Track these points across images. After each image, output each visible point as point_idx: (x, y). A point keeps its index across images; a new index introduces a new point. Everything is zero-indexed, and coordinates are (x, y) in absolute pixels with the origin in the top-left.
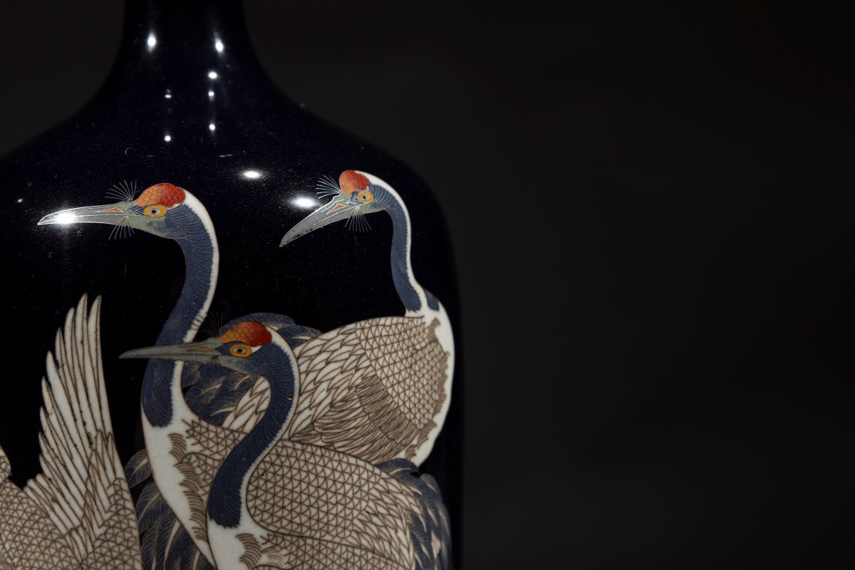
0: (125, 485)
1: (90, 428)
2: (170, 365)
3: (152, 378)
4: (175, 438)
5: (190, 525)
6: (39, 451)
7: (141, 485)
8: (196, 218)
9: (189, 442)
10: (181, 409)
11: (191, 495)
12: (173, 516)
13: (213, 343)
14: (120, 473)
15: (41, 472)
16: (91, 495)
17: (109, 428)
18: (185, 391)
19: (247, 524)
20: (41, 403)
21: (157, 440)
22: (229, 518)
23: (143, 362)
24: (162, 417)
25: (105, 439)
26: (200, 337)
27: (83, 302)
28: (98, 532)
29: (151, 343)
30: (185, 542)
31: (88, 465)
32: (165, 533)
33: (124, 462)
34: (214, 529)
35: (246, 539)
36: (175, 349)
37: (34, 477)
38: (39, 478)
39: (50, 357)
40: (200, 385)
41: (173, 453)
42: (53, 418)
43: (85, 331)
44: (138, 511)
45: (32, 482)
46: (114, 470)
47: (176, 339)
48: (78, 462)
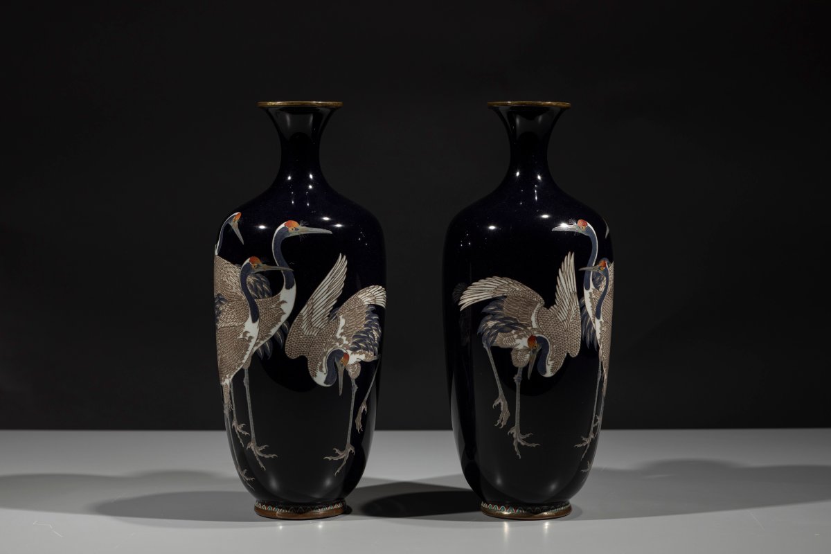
0: (579, 307)
1: (571, 291)
2: (590, 272)
3: (586, 275)
4: (590, 293)
5: (592, 318)
6: (555, 297)
7: (583, 307)
8: (591, 230)
10: (592, 286)
11: (593, 310)
12: (589, 316)
13: (598, 266)
14: (578, 304)
15: (555, 303)
16: (570, 311)
17: (576, 291)
18: (593, 280)
19: (601, 319)
20: (557, 283)
21: (586, 293)
23: (584, 271)
24: (588, 288)
25: (575, 294)
26: (595, 265)
27: (569, 254)
28: (571, 321)
31: (570, 301)
32: (587, 321)
34: (596, 319)
35: (601, 322)
36: (590, 268)
37: (553, 305)
38: (555, 306)
39: (560, 270)
40: (596, 278)
41: (590, 298)
42: (560, 288)
43: (570, 263)
44: (581, 315)
45: (552, 307)
46: (576, 303)
47: (591, 265)
48: (567, 300)
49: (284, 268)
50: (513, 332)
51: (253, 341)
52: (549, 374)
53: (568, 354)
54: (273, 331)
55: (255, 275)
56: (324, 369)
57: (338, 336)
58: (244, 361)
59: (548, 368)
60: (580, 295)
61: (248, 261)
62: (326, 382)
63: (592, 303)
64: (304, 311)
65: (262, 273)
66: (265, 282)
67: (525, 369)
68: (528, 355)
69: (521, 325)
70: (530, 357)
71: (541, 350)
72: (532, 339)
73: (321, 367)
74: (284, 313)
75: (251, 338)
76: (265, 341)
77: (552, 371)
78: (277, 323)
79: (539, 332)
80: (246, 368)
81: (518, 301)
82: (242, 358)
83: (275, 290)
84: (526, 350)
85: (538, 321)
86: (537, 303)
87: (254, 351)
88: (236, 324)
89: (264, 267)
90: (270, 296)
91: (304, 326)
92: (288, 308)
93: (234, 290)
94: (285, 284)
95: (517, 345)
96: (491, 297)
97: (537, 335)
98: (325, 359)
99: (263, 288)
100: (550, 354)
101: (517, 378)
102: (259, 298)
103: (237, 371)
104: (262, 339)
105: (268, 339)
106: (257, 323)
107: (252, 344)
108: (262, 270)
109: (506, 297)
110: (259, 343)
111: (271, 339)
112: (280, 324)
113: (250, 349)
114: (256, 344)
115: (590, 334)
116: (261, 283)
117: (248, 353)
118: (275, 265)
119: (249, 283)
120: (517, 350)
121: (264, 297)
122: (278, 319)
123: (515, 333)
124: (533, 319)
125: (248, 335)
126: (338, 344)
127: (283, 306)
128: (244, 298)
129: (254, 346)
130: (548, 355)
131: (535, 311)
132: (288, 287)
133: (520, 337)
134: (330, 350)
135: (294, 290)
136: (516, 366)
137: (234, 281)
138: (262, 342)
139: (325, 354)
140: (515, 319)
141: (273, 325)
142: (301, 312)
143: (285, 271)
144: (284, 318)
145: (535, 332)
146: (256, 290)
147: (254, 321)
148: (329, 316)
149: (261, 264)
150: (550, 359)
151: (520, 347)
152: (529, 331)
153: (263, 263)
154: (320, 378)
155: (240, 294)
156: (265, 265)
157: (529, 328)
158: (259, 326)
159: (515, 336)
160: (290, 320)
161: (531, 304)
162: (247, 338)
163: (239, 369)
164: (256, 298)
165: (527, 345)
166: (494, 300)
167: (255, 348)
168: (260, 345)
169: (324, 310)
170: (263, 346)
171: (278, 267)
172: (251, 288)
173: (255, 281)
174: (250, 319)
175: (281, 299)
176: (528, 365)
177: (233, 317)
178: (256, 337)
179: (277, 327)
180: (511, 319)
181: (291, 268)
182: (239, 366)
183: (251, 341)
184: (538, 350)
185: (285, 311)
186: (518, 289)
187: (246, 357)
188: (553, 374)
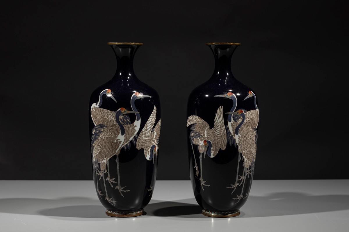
0: (225, 129)
1: (221, 122)
2: (231, 114)
3: (229, 116)
4: (231, 123)
5: (233, 134)
6: (214, 125)
7: (227, 129)
8: (234, 97)
9: (233, 124)
10: (232, 120)
11: (233, 130)
12: (231, 133)
13: (236, 112)
14: (225, 128)
15: (214, 127)
16: (221, 130)
17: (224, 122)
18: (233, 118)
19: (239, 135)
20: (215, 119)
21: (229, 124)
22: (237, 134)
23: (228, 114)
24: (230, 121)
25: (223, 123)
26: (235, 111)
27: (221, 106)
28: (221, 135)
29: (229, 112)
30: (232, 136)
31: (221, 127)
32: (230, 135)
33: (225, 126)
34: (235, 135)
35: (239, 136)
36: (232, 113)
37: (213, 128)
38: (214, 128)
39: (216, 113)
40: (235, 117)
41: (231, 125)
42: (216, 121)
43: (221, 110)
44: (226, 132)
45: (212, 129)
46: (224, 127)
47: (232, 111)
48: (219, 126)
49: (136, 112)
50: (199, 138)
51: (122, 143)
52: (212, 156)
53: (220, 149)
54: (131, 138)
55: (123, 115)
56: (149, 153)
57: (154, 140)
58: (116, 152)
59: (212, 154)
60: (226, 124)
61: (119, 109)
62: (150, 159)
63: (233, 128)
64: (143, 130)
65: (126, 114)
66: (128, 118)
67: (203, 154)
68: (204, 148)
69: (201, 135)
70: (205, 149)
71: (208, 146)
72: (205, 141)
73: (149, 152)
74: (136, 131)
75: (121, 142)
76: (128, 143)
77: (213, 155)
78: (133, 135)
79: (208, 139)
80: (117, 155)
81: (200, 125)
82: (116, 150)
83: (132, 121)
84: (203, 146)
85: (207, 134)
86: (206, 126)
87: (122, 147)
88: (113, 136)
89: (127, 112)
90: (130, 124)
91: (143, 136)
92: (137, 129)
93: (112, 122)
94: (136, 119)
95: (200, 144)
96: (192, 124)
97: (207, 140)
98: (150, 149)
99: (127, 121)
100: (212, 148)
101: (201, 157)
102: (125, 125)
103: (112, 156)
104: (126, 142)
105: (129, 142)
106: (124, 136)
107: (121, 145)
108: (127, 113)
109: (196, 123)
110: (124, 144)
111: (130, 142)
112: (134, 135)
113: (120, 146)
114: (123, 144)
115: (232, 141)
116: (126, 119)
117: (119, 148)
118: (133, 111)
119: (120, 119)
120: (200, 146)
121: (127, 124)
122: (133, 133)
123: (200, 139)
124: (205, 133)
125: (119, 141)
126: (154, 143)
127: (136, 128)
128: (117, 125)
129: (122, 145)
130: (211, 148)
131: (206, 130)
132: (138, 120)
133: (201, 140)
134: (152, 145)
135: (140, 121)
136: (200, 152)
137: (111, 118)
138: (126, 143)
139: (150, 147)
140: (199, 133)
141: (131, 136)
142: (142, 130)
143: (136, 113)
144: (136, 133)
145: (206, 139)
146: (124, 122)
147: (122, 134)
148: (151, 131)
149: (126, 111)
150: (212, 150)
151: (201, 145)
152: (204, 138)
153: (127, 110)
154: (148, 157)
155: (115, 123)
156: (128, 111)
157: (204, 137)
158: (125, 137)
159: (199, 140)
160: (138, 134)
161: (204, 127)
162: (118, 142)
163: (113, 155)
164: (124, 125)
165: (203, 144)
166: (193, 124)
167: (123, 146)
168: (125, 145)
169: (150, 129)
170: (127, 145)
171: (133, 112)
172: (121, 121)
173: (123, 118)
174: (120, 134)
175: (135, 125)
176: (204, 152)
177: (111, 133)
178: (123, 142)
179: (133, 137)
180: (198, 133)
181: (139, 112)
182: (113, 154)
183: (120, 143)
184: (207, 146)
185: (136, 130)
186: (200, 121)
187: (118, 150)
188: (214, 157)
